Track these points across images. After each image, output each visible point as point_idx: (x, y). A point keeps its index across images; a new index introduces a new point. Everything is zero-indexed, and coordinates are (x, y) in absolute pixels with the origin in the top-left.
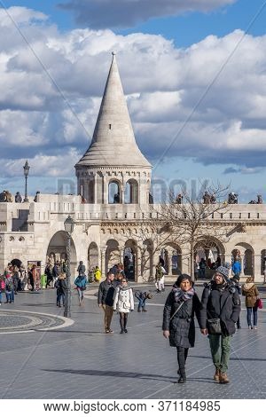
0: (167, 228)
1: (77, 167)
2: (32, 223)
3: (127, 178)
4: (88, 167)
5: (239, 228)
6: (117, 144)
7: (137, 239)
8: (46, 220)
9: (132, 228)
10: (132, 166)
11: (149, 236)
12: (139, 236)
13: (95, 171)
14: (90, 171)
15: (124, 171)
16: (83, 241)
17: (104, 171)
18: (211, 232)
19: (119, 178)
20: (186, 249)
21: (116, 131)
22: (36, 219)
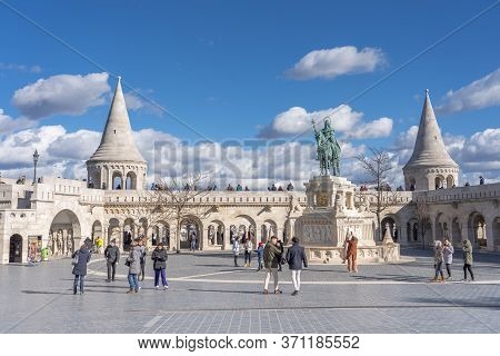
0: (158, 209)
1: (87, 163)
2: (35, 201)
3: (127, 170)
4: (96, 162)
5: (214, 209)
6: (119, 145)
7: (134, 218)
8: (50, 199)
9: (130, 209)
10: (132, 161)
11: (144, 215)
12: (136, 215)
13: (101, 165)
14: (97, 165)
15: (125, 165)
16: (88, 219)
17: (108, 165)
18: (193, 211)
19: (121, 170)
20: (173, 225)
21: (119, 135)
22: (39, 198)
